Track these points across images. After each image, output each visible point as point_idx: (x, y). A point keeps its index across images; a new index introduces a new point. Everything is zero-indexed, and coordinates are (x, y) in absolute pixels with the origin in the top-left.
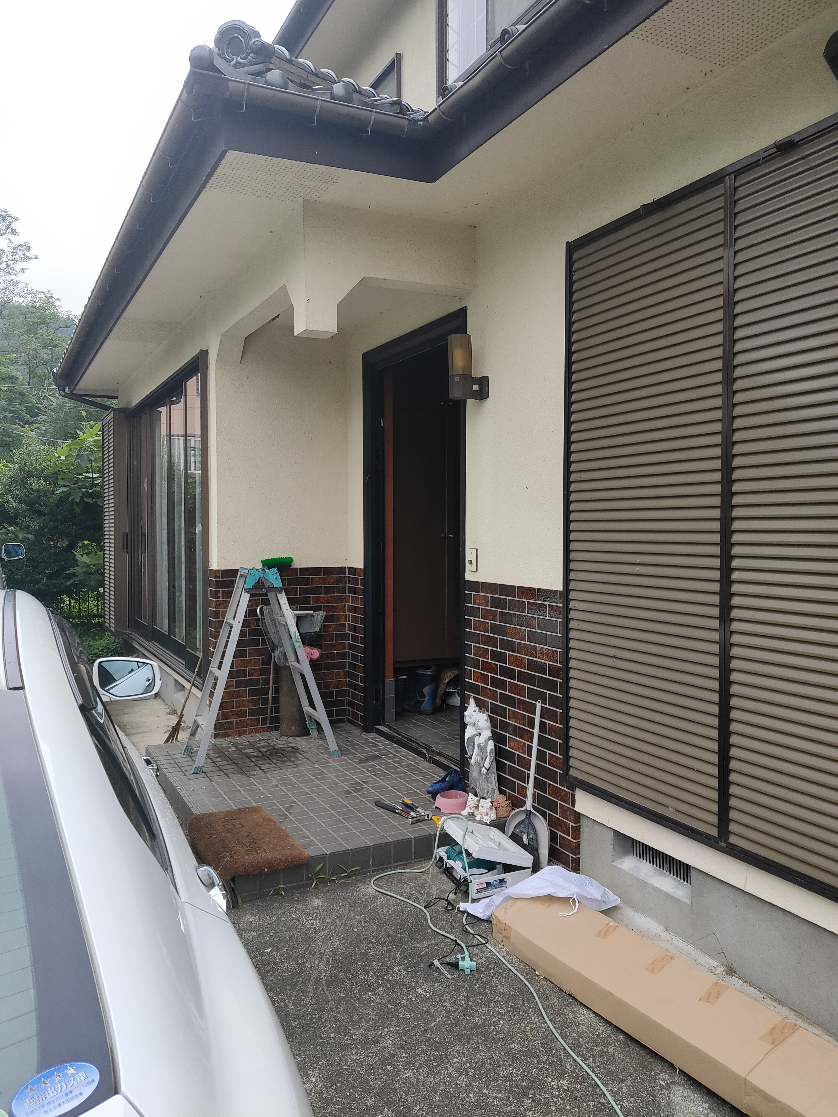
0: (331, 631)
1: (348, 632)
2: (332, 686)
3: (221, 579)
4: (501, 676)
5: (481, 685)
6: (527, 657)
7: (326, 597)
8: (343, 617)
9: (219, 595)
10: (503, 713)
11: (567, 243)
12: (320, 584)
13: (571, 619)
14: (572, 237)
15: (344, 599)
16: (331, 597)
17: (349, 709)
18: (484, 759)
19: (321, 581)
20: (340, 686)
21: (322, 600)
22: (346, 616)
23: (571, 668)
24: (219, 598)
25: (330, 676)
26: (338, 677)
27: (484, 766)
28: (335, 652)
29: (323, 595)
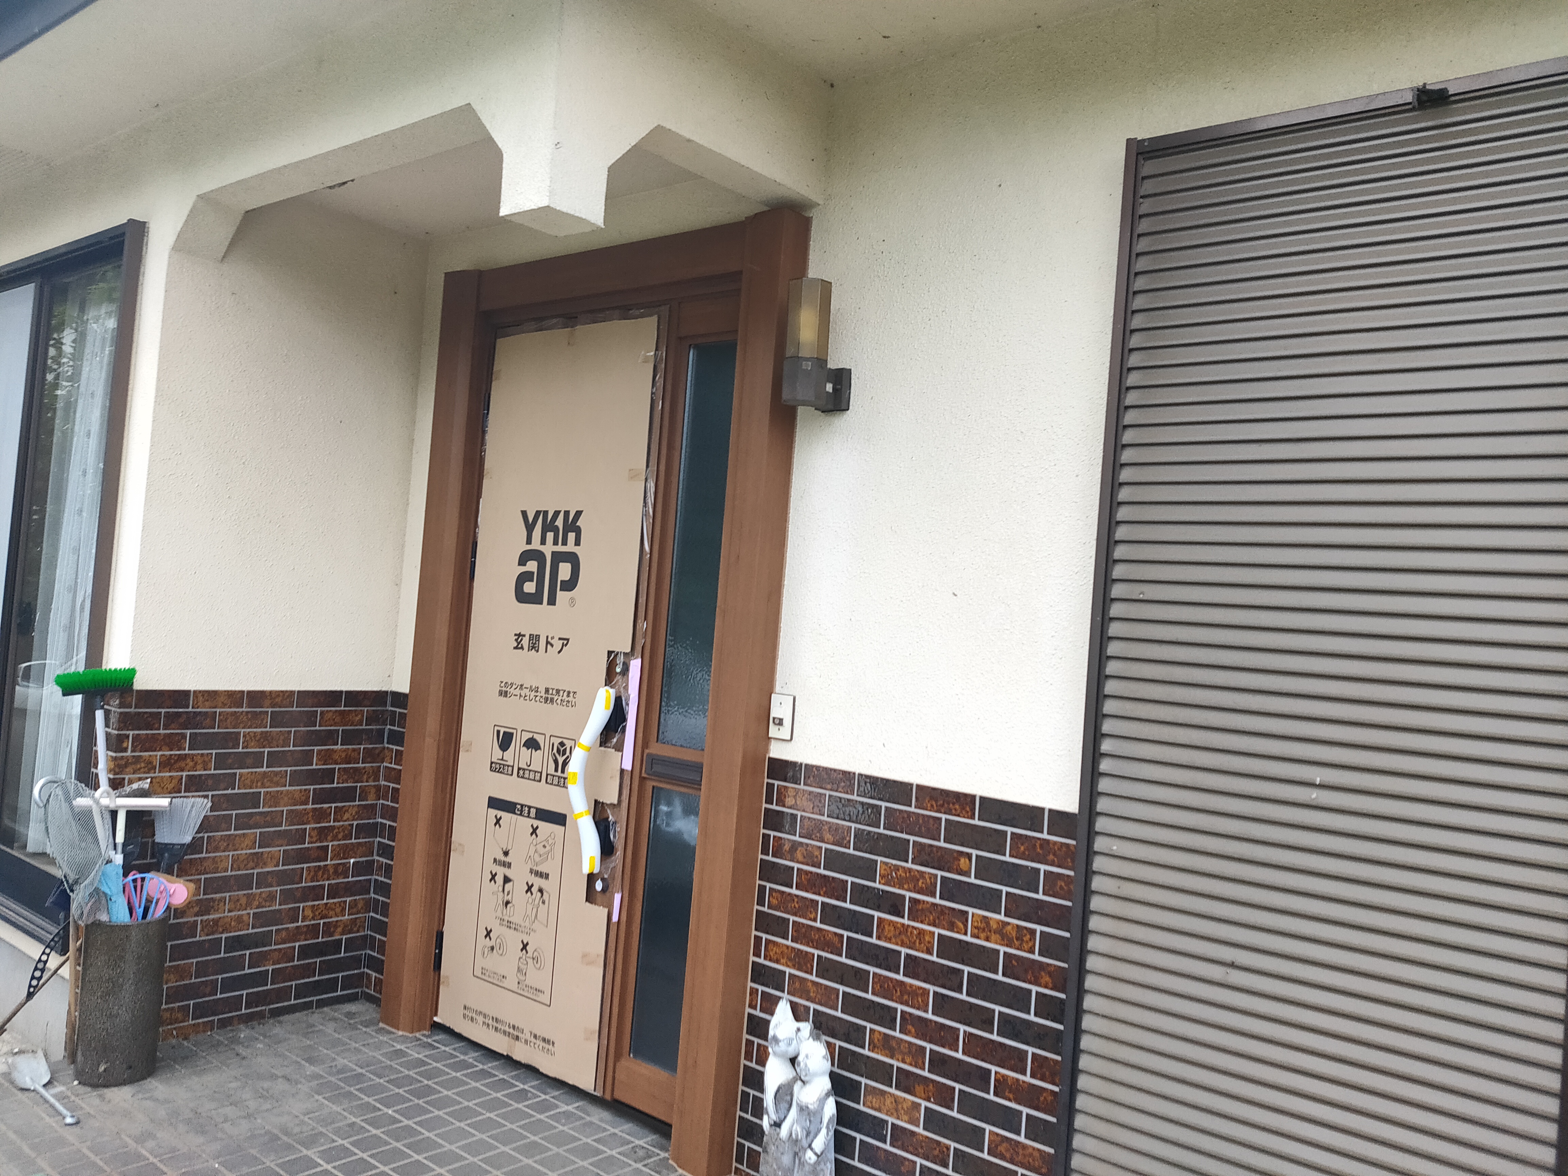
0: (348, 820)
1: (380, 820)
2: (339, 930)
3: (132, 710)
4: (854, 959)
5: (788, 970)
6: (937, 931)
7: (345, 750)
8: (373, 790)
9: (125, 745)
10: (854, 1034)
11: (1129, 141)
12: (335, 724)
13: (1094, 873)
14: (1143, 133)
15: (378, 755)
16: (354, 750)
17: (368, 975)
18: (812, 1135)
19: (338, 719)
20: (355, 929)
21: (336, 756)
22: (378, 788)
23: (1089, 972)
24: (125, 750)
25: (338, 910)
26: (355, 910)
27: (810, 1146)
28: (352, 861)
29: (339, 747)
